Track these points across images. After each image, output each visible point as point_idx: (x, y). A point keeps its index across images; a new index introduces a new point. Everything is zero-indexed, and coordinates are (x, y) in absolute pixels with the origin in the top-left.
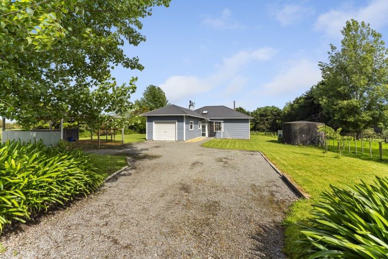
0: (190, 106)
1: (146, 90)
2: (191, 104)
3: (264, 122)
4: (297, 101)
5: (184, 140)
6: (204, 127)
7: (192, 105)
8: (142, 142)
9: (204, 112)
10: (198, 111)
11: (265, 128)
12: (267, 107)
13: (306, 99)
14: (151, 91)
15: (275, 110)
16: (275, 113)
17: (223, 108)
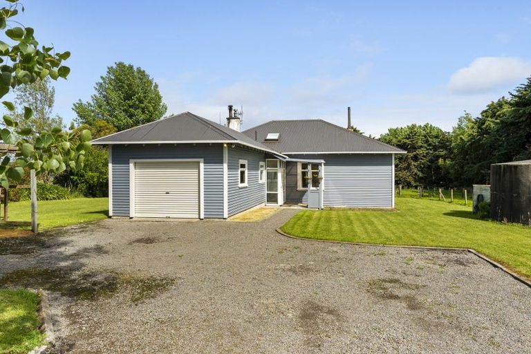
0: (229, 119)
1: (105, 75)
2: (233, 115)
3: (409, 165)
4: (493, 110)
5: (226, 216)
6: (272, 177)
7: (236, 118)
8: (97, 224)
9: (270, 136)
10: (255, 132)
11: (410, 179)
12: (414, 126)
13: (517, 104)
14: (118, 79)
15: (434, 133)
16: (436, 141)
17: (321, 127)
